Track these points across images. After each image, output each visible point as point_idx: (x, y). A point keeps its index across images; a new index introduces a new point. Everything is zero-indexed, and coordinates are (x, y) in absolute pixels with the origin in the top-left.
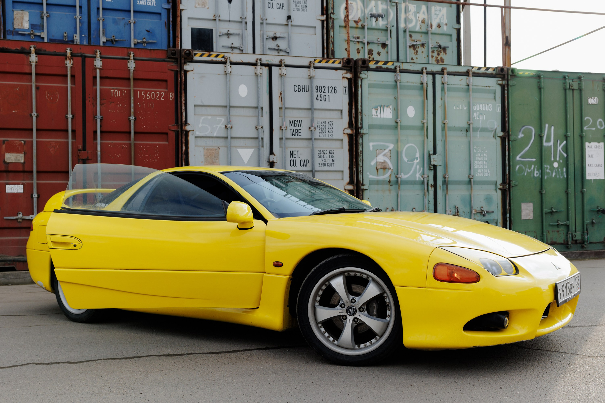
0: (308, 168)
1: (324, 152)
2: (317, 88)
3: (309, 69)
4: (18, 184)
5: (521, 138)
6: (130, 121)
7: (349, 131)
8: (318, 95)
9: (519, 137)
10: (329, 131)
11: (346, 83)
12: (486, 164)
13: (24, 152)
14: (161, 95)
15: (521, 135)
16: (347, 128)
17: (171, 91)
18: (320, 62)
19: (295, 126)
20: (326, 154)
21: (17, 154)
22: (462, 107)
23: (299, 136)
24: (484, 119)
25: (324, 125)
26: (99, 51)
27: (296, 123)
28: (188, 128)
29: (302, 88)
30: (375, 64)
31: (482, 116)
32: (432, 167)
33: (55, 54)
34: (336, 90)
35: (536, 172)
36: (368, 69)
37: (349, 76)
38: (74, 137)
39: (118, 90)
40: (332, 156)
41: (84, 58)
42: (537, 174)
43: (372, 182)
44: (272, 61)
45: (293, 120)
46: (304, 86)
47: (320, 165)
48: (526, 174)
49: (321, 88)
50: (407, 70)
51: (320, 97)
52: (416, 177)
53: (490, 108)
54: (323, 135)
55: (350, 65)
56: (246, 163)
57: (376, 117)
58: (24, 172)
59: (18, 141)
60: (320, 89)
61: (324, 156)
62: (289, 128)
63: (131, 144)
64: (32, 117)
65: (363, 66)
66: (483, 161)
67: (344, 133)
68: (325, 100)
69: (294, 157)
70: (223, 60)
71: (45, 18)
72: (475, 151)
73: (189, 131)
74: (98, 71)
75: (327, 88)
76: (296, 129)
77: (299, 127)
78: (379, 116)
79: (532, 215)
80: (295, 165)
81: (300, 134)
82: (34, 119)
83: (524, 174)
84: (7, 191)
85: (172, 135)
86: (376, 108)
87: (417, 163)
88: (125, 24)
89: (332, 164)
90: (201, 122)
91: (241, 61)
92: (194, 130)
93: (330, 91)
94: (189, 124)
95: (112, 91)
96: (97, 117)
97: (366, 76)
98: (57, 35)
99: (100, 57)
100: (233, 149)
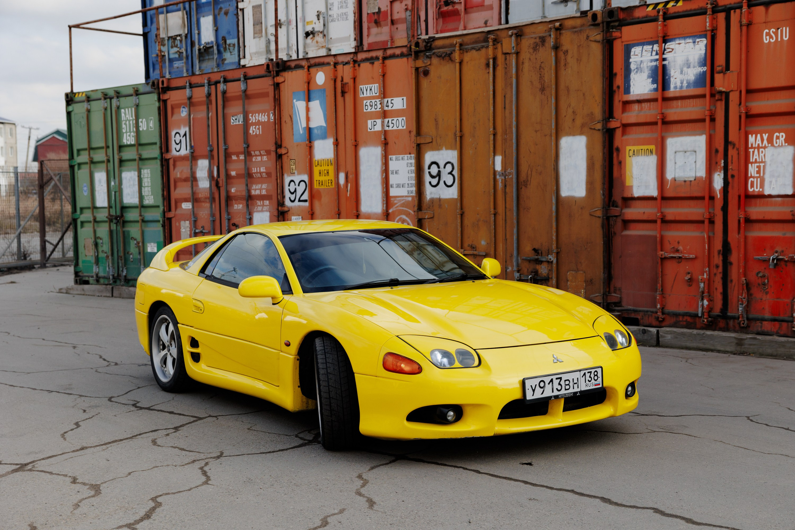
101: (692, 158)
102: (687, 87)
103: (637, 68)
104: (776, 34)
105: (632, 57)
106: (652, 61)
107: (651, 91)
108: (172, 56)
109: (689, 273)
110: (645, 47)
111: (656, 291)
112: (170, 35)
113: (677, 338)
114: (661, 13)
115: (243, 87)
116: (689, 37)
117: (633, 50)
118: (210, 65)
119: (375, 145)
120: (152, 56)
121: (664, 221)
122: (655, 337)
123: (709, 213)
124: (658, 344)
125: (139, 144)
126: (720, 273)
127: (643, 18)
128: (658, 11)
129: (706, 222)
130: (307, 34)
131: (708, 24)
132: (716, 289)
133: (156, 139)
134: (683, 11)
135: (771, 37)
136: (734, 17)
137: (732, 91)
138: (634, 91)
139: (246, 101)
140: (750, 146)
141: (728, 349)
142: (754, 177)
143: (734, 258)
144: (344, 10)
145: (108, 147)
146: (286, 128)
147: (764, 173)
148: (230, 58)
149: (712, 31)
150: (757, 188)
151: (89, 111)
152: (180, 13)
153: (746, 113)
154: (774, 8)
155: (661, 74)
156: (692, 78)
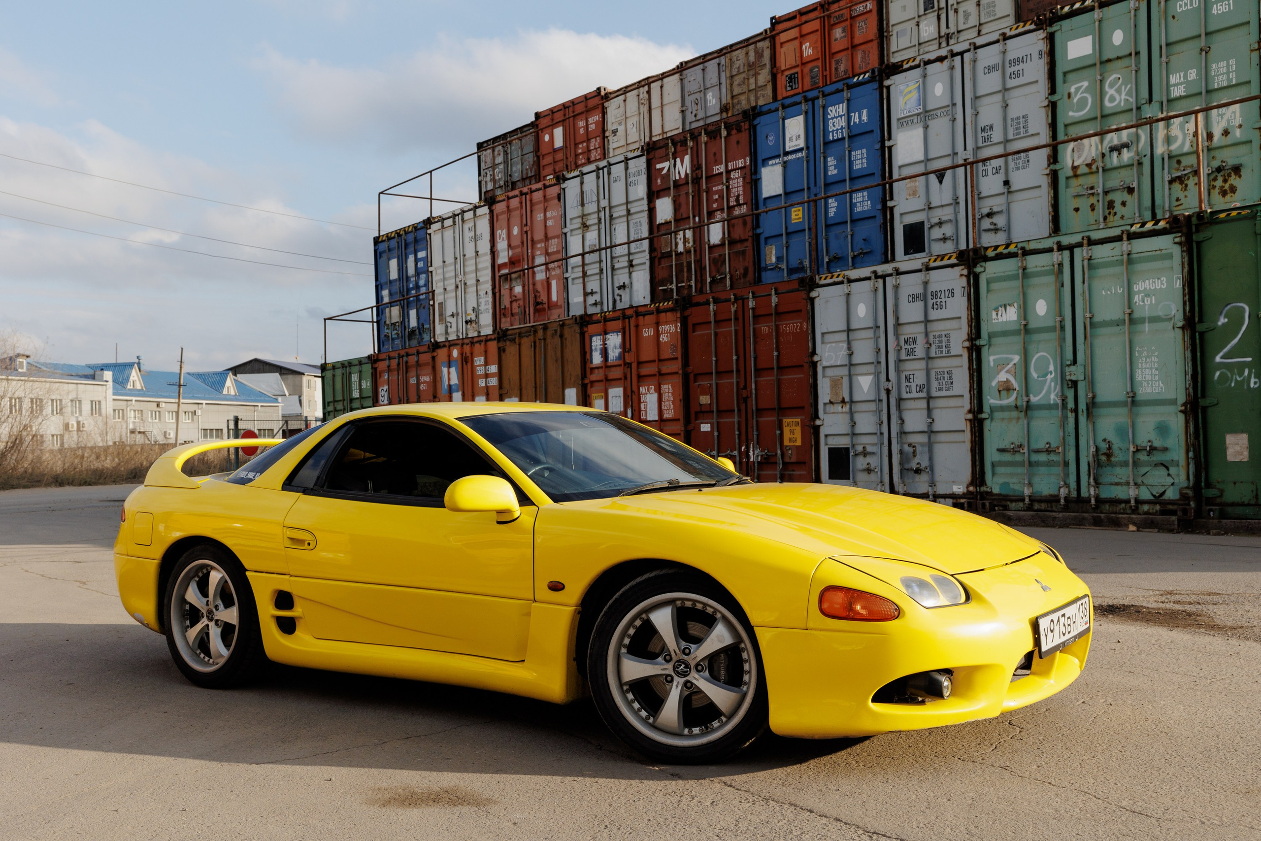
0: (924, 395)
1: (941, 373)
2: (932, 295)
3: (922, 273)
4: (707, 423)
5: (1223, 324)
6: (774, 356)
7: (967, 344)
8: (933, 303)
9: (1220, 323)
10: (946, 347)
11: (964, 280)
12: (1157, 372)
13: (710, 395)
14: (797, 326)
15: (1222, 320)
16: (966, 340)
17: (804, 322)
18: (935, 261)
19: (910, 344)
20: (943, 376)
21: (706, 396)
22: (1116, 289)
23: (914, 356)
24: (1153, 302)
25: (941, 339)
26: (752, 292)
27: (910, 340)
28: (816, 358)
29: (917, 297)
30: (992, 251)
31: (1149, 299)
32: (1070, 383)
33: (726, 301)
34: (953, 293)
35: (1253, 380)
36: (987, 259)
37: (965, 272)
38: (738, 376)
39: (767, 326)
40: (950, 377)
41: (743, 300)
42: (1255, 383)
43: (993, 410)
44: (887, 271)
45: (908, 338)
46: (919, 294)
47: (937, 390)
48: (1233, 385)
49: (936, 293)
50: (1035, 250)
51: (936, 305)
52: (1050, 399)
53: (1163, 284)
54: (940, 352)
55: (964, 259)
56: (866, 393)
57: (997, 321)
58: (711, 412)
59: (705, 384)
60: (936, 295)
61: (941, 378)
63: (775, 380)
64: (713, 362)
65: (975, 257)
66: (1151, 369)
67: (963, 347)
68: (941, 308)
69: (910, 382)
70: (843, 279)
71: (785, 248)
72: (1137, 354)
73: (817, 362)
74: (751, 311)
75: (943, 292)
76: (911, 348)
77: (914, 345)
78: (1001, 320)
79: (1246, 453)
80: (910, 392)
81: (915, 354)
83: (1230, 385)
84: (702, 430)
85: (806, 366)
86: (996, 310)
87: (1052, 379)
88: (843, 238)
89: (951, 388)
90: (827, 351)
91: (859, 278)
92: (821, 360)
93: (947, 296)
94: (817, 354)
95: (763, 328)
96: (752, 355)
97: (982, 269)
98: (794, 263)
99: (753, 297)
100: (854, 378)
101: (618, 400)
102: (615, 360)
103: (595, 349)
104: (648, 331)
105: (593, 342)
106: (601, 345)
107: (600, 362)
108: (394, 336)
110: (598, 337)
112: (393, 321)
114: (603, 318)
115: (416, 359)
116: (615, 332)
117: (593, 338)
118: (414, 343)
119: (483, 396)
120: (382, 336)
125: (362, 398)
127: (596, 321)
130: (467, 322)
131: (621, 325)
133: (370, 394)
134: (613, 318)
135: (646, 333)
136: (632, 321)
137: (632, 362)
138: (594, 362)
139: (419, 368)
140: (641, 393)
142: (643, 411)
144: (487, 307)
145: (344, 400)
146: (438, 385)
148: (426, 337)
149: (623, 329)
150: (644, 417)
151: (334, 376)
152: (397, 308)
153: (639, 375)
154: (647, 317)
155: (605, 352)
156: (617, 354)
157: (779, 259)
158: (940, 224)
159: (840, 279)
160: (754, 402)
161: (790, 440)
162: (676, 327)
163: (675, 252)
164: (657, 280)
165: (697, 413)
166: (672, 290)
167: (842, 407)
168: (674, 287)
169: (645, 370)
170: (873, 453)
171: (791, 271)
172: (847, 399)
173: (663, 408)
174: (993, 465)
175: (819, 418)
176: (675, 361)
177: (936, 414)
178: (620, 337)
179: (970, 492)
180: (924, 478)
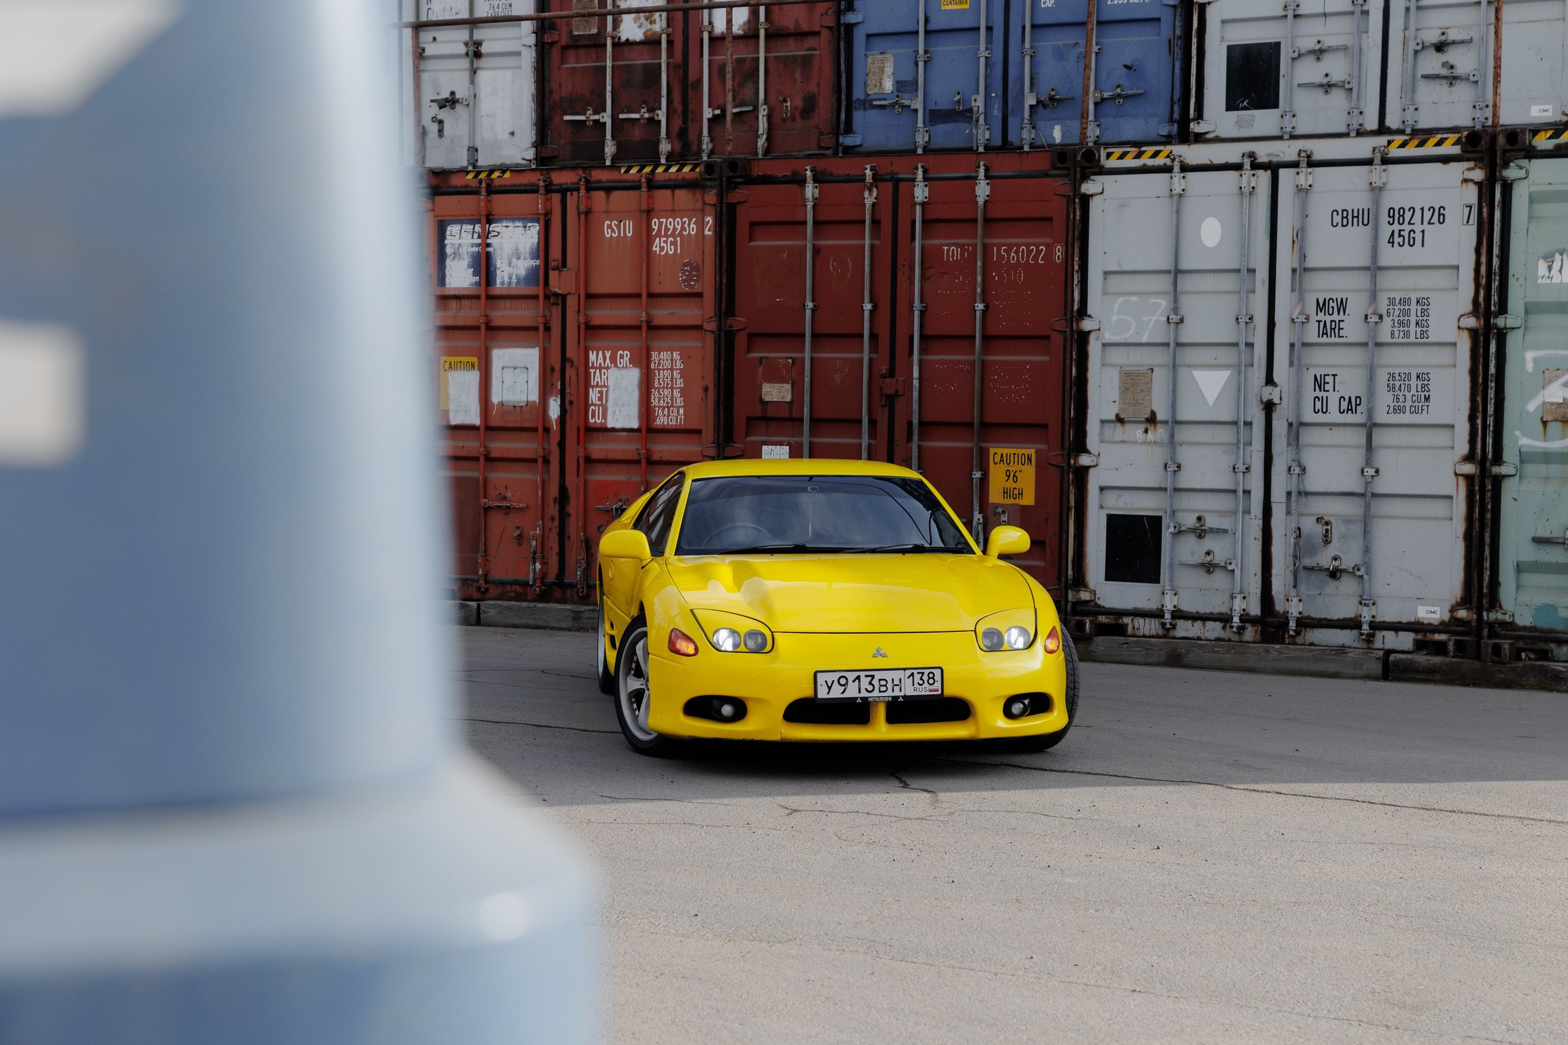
0: (1357, 418)
1: (1403, 377)
2: (1391, 215)
3: (1370, 167)
4: (781, 444)
6: (975, 311)
7: (1471, 322)
8: (1393, 231)
10: (1417, 324)
11: (1471, 194)
13: (792, 382)
14: (1039, 252)
16: (1468, 314)
17: (1059, 243)
18: (1403, 145)
19: (1331, 312)
20: (1407, 383)
21: (780, 385)
23: (1339, 337)
25: (1407, 307)
26: (922, 167)
27: (1331, 304)
28: (1086, 325)
29: (1353, 217)
30: (1550, 138)
33: (848, 180)
34: (1444, 215)
36: (1532, 154)
37: (1478, 175)
38: (874, 348)
39: (957, 245)
40: (1423, 386)
41: (896, 182)
43: (1525, 457)
44: (1282, 155)
45: (1325, 299)
46: (1358, 210)
47: (1391, 410)
49: (1401, 213)
51: (1400, 236)
54: (1402, 334)
55: (1478, 148)
56: (1211, 405)
57: (1548, 281)
58: (791, 419)
59: (781, 358)
60: (1400, 216)
61: (1403, 386)
62: (1314, 318)
63: (974, 361)
64: (805, 310)
65: (1508, 147)
67: (1459, 328)
68: (1412, 243)
69: (1324, 391)
70: (1168, 162)
71: (921, 65)
73: (1089, 332)
74: (918, 209)
75: (1418, 213)
76: (1332, 321)
77: (1339, 314)
78: (1556, 279)
80: (1324, 410)
81: (1342, 333)
82: (808, 313)
85: (1057, 340)
86: (1549, 258)
88: (1078, 57)
89: (1424, 408)
90: (1116, 310)
91: (1209, 163)
92: (1099, 330)
93: (1426, 220)
94: (1090, 316)
95: (945, 248)
96: (915, 305)
97: (1522, 173)
98: (943, 100)
99: (925, 179)
100: (1183, 373)
101: (522, 377)
102: (517, 283)
103: (454, 253)
104: (618, 227)
105: (447, 237)
106: (473, 245)
107: (472, 285)
109: (518, 528)
110: (464, 226)
111: (477, 552)
113: (502, 613)
114: (484, 185)
116: (519, 219)
117: (449, 228)
121: (489, 459)
122: (475, 613)
123: (544, 449)
124: (478, 622)
126: (556, 527)
127: (462, 187)
128: (481, 182)
129: (540, 461)
131: (540, 206)
132: (552, 548)
134: (511, 186)
135: (613, 231)
136: (571, 200)
137: (569, 294)
138: (450, 283)
140: (591, 365)
141: (563, 625)
142: (595, 405)
143: (572, 508)
147: (606, 401)
149: (546, 215)
150: (599, 419)
153: (586, 323)
154: (616, 195)
155: (484, 264)
156: (522, 272)
157: (900, 85)
158: (1319, 53)
159: (1160, 161)
160: (915, 407)
161: (1006, 493)
162: (701, 225)
163: (613, 38)
164: (556, 97)
165: (749, 419)
166: (601, 126)
167: (1146, 431)
168: (606, 118)
169: (602, 314)
170: (1225, 531)
171: (935, 116)
172: (1160, 416)
173: (655, 402)
174: (1520, 568)
175: (1088, 452)
176: (697, 300)
177: (1383, 459)
178: (534, 230)
179: (1460, 622)
180: (1347, 586)
